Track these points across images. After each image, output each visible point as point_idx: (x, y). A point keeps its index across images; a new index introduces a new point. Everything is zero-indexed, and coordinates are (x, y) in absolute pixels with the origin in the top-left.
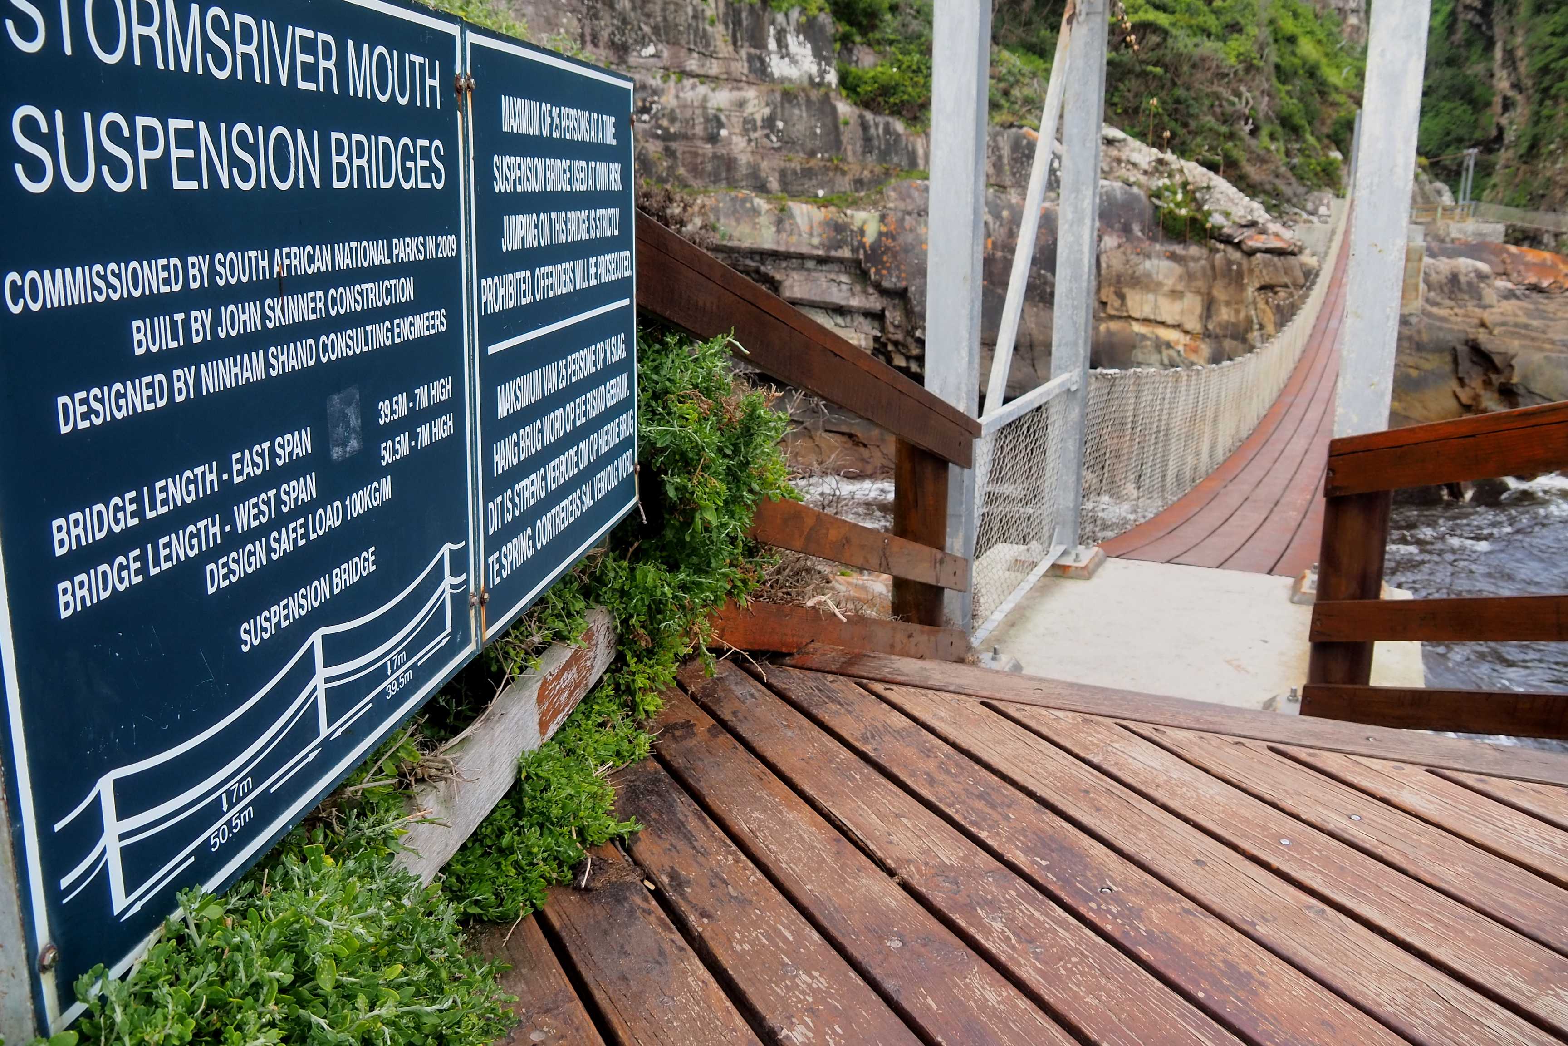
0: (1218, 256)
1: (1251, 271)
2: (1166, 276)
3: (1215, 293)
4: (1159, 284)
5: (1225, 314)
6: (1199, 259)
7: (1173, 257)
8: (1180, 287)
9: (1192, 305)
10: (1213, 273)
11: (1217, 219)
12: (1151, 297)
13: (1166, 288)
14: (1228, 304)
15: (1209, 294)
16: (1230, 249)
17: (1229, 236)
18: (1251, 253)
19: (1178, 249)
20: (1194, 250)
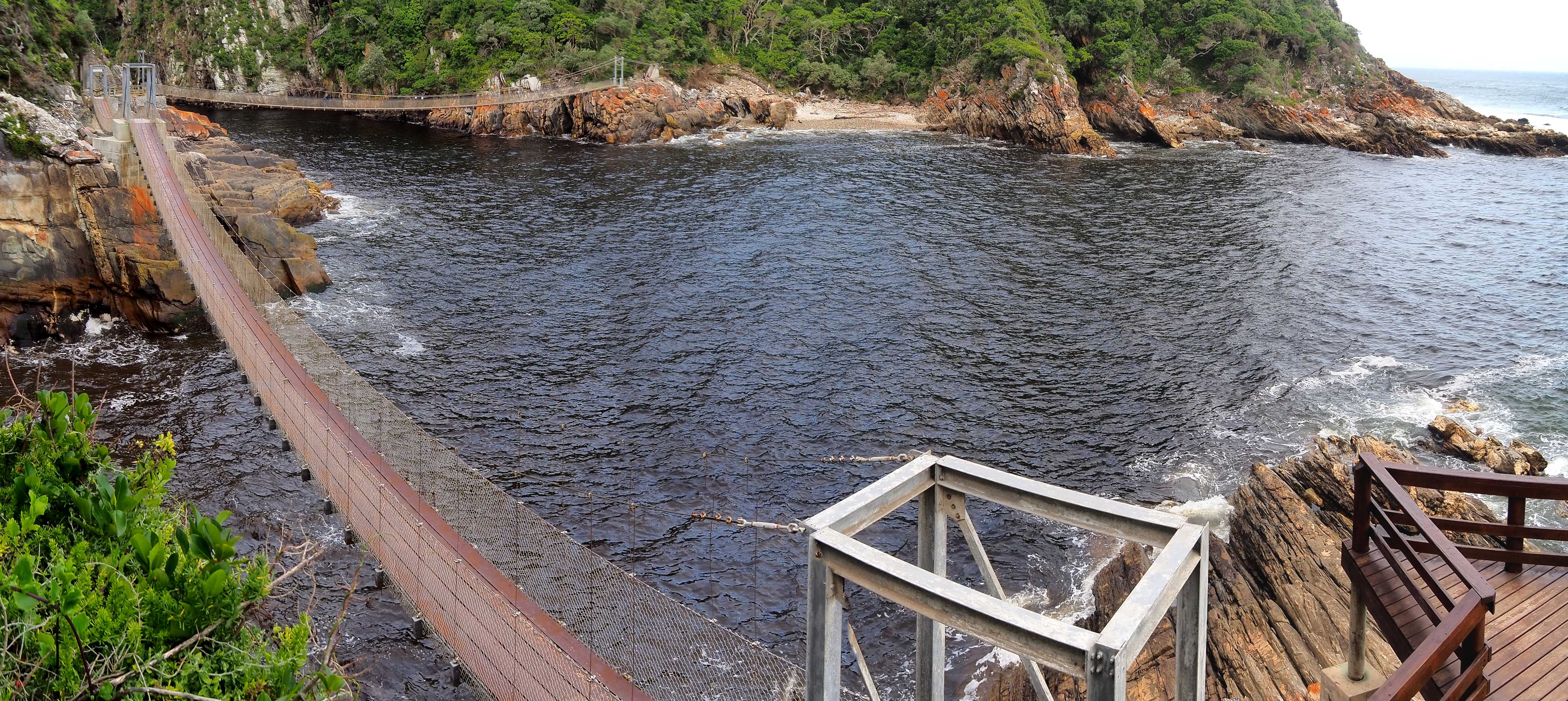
0: (50, 167)
1: (73, 177)
2: (18, 186)
3: (52, 195)
4: (15, 192)
5: (59, 209)
6: (39, 170)
7: (21, 171)
8: (28, 193)
9: (38, 203)
10: (49, 180)
11: (46, 141)
12: (10, 202)
13: (20, 195)
14: (60, 201)
15: (48, 196)
16: (57, 161)
17: (56, 152)
18: (72, 164)
19: (23, 164)
20: (34, 164)
